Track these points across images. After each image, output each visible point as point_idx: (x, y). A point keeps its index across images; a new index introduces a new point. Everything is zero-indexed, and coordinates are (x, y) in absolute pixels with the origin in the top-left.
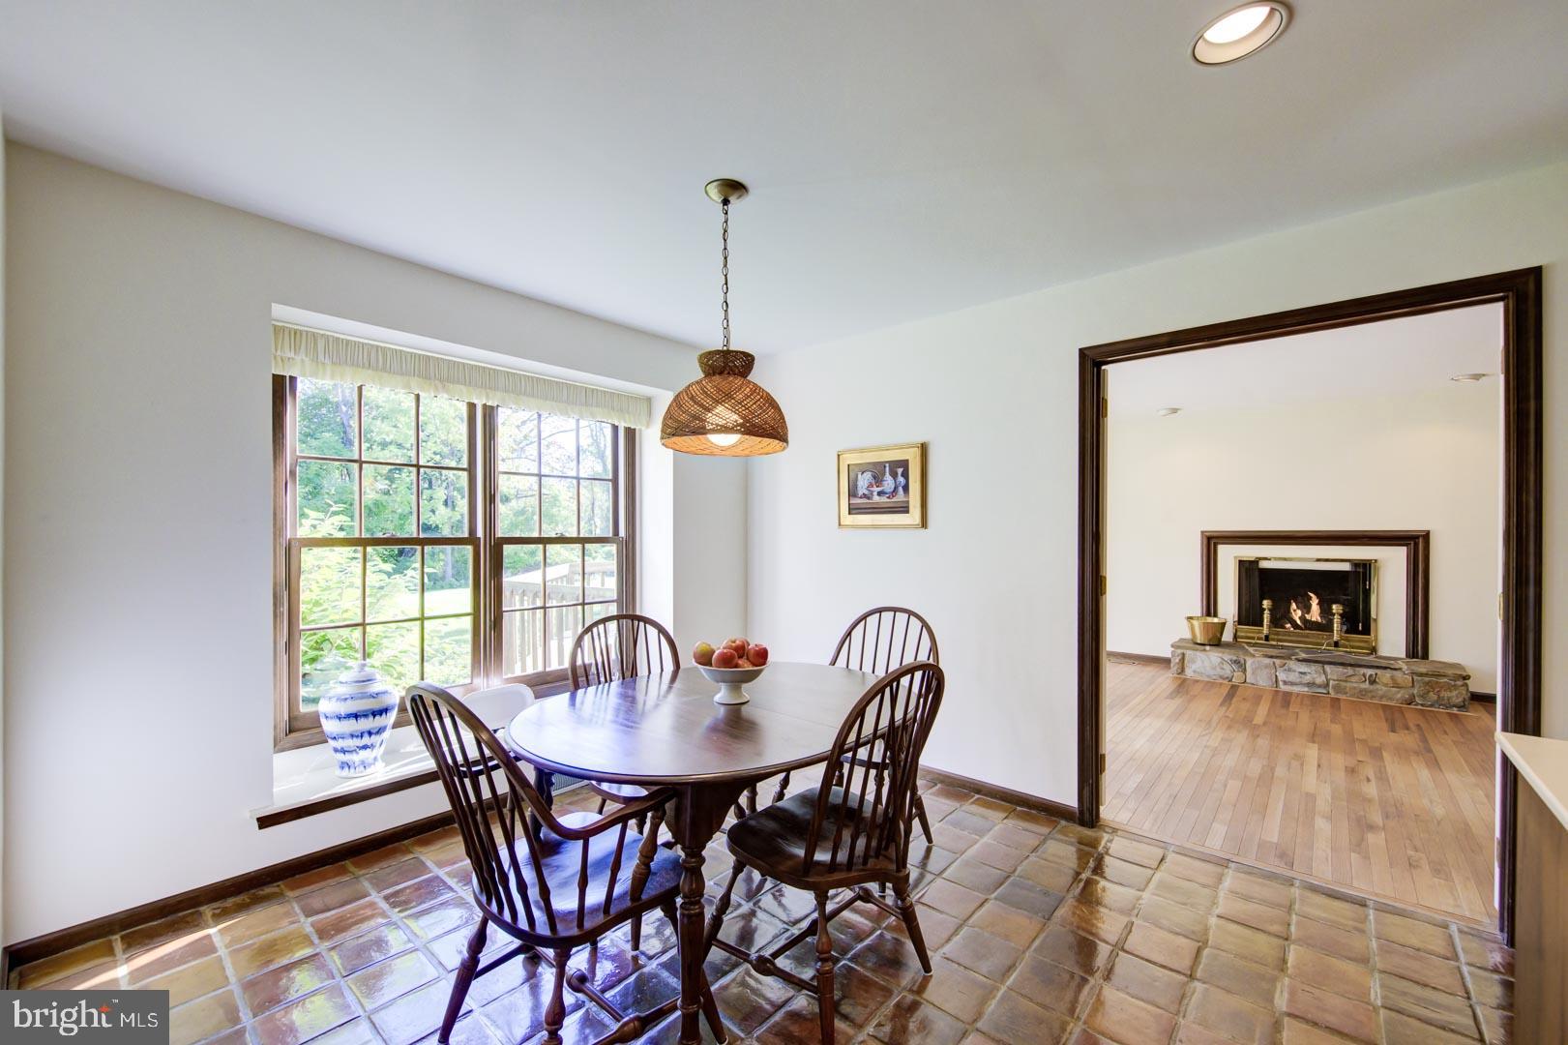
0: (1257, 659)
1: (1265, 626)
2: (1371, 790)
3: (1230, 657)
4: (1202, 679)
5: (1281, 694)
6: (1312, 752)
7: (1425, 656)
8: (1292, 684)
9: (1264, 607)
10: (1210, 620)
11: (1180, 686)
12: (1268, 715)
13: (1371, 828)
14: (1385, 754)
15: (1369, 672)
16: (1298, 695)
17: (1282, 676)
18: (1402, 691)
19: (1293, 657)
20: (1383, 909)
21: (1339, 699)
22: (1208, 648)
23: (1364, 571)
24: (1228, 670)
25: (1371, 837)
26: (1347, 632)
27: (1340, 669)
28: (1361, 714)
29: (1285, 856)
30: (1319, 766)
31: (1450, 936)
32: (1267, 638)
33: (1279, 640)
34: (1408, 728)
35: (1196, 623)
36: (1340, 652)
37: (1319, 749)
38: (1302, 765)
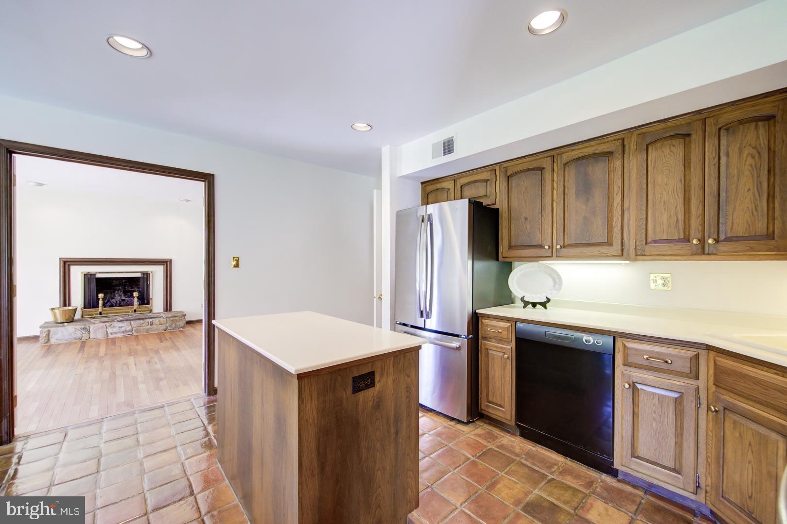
0: (96, 325)
1: (100, 307)
2: (158, 366)
3: (80, 327)
4: (61, 342)
5: (110, 340)
6: (131, 360)
7: (171, 310)
8: (115, 333)
9: (99, 297)
10: (66, 308)
11: (48, 349)
12: (106, 350)
13: (161, 379)
14: (161, 352)
15: (150, 320)
16: (119, 338)
17: (110, 330)
18: (163, 326)
19: (116, 320)
20: (170, 405)
21: (137, 335)
22: (66, 324)
23: (146, 275)
24: (79, 334)
25: (161, 383)
26: (139, 305)
27: (138, 322)
28: (148, 339)
29: (129, 404)
30: (135, 365)
31: (192, 402)
32: (101, 313)
33: (107, 314)
34: (167, 340)
35: (57, 311)
36: (136, 315)
37: (134, 357)
38: (128, 366)
